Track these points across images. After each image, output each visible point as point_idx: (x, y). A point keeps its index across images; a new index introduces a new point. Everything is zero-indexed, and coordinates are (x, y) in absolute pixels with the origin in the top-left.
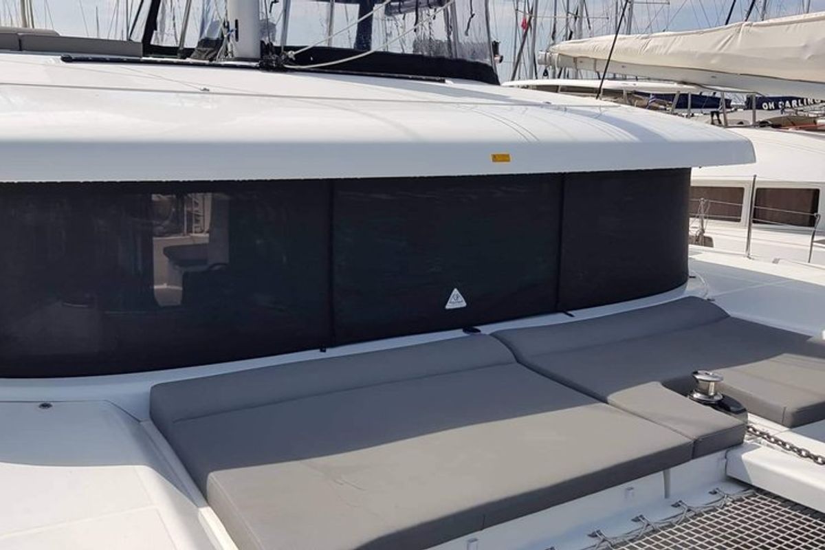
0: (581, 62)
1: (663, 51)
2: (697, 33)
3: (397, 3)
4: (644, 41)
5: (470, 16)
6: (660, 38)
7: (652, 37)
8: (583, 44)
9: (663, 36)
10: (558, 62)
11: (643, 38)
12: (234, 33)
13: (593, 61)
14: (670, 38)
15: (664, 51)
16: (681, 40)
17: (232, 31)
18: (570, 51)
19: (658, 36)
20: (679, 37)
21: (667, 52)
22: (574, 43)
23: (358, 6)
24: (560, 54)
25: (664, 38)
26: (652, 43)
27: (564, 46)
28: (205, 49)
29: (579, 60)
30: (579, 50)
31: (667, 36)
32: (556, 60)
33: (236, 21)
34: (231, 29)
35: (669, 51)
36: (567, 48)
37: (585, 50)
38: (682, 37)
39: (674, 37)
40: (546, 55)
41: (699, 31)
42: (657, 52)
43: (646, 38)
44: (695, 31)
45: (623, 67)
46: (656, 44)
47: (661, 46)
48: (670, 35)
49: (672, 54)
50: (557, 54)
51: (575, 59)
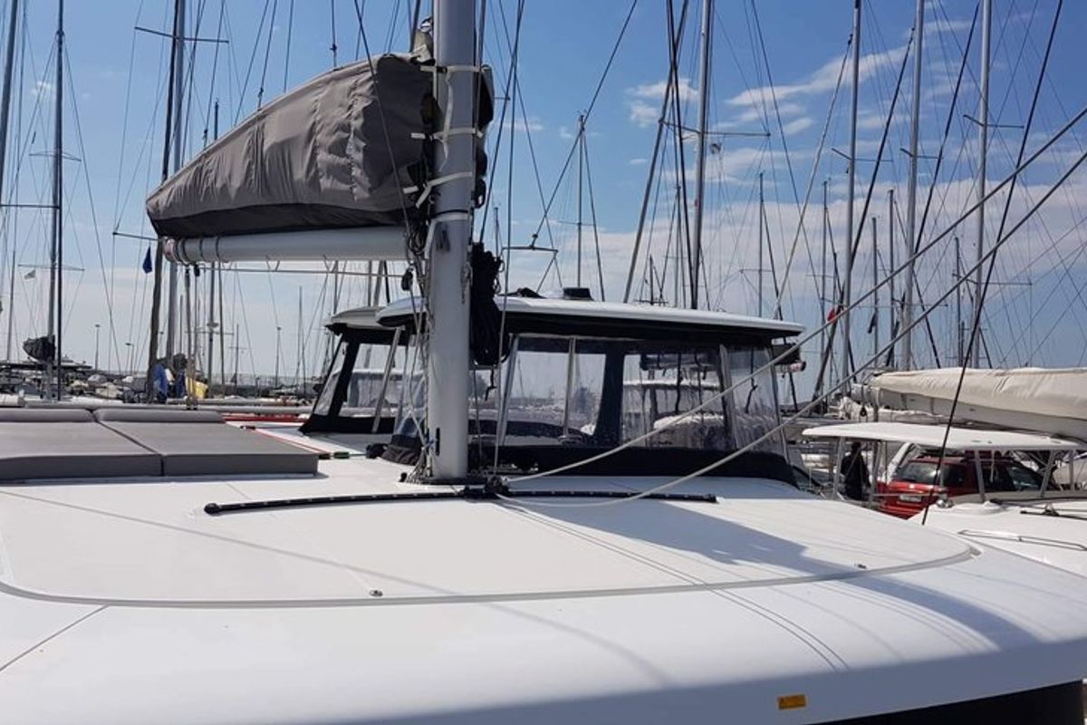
0: (912, 400)
1: (1027, 393)
2: (1074, 372)
3: (656, 356)
4: (999, 378)
5: (751, 388)
6: (1021, 377)
7: (1009, 374)
8: (914, 378)
9: (1025, 373)
10: (879, 398)
11: (997, 375)
12: (434, 445)
13: (929, 401)
14: (1037, 376)
15: (1029, 394)
16: (1052, 381)
17: (432, 442)
18: (895, 385)
19: (1019, 373)
20: (1048, 376)
21: (1032, 395)
22: (900, 376)
23: (603, 357)
24: (881, 389)
25: (1026, 377)
26: (1011, 382)
27: (888, 379)
28: (400, 448)
29: (908, 398)
30: (909, 386)
31: (1031, 373)
32: (877, 396)
33: (438, 430)
34: (431, 439)
35: (1037, 394)
36: (891, 383)
37: (916, 386)
38: (1053, 376)
39: (1042, 376)
40: (862, 388)
41: (1076, 368)
42: (1018, 394)
43: (1002, 375)
44: (1072, 369)
45: (972, 410)
46: (1016, 383)
47: (1024, 387)
48: (1035, 373)
49: (1039, 398)
50: (878, 389)
51: (903, 396)
